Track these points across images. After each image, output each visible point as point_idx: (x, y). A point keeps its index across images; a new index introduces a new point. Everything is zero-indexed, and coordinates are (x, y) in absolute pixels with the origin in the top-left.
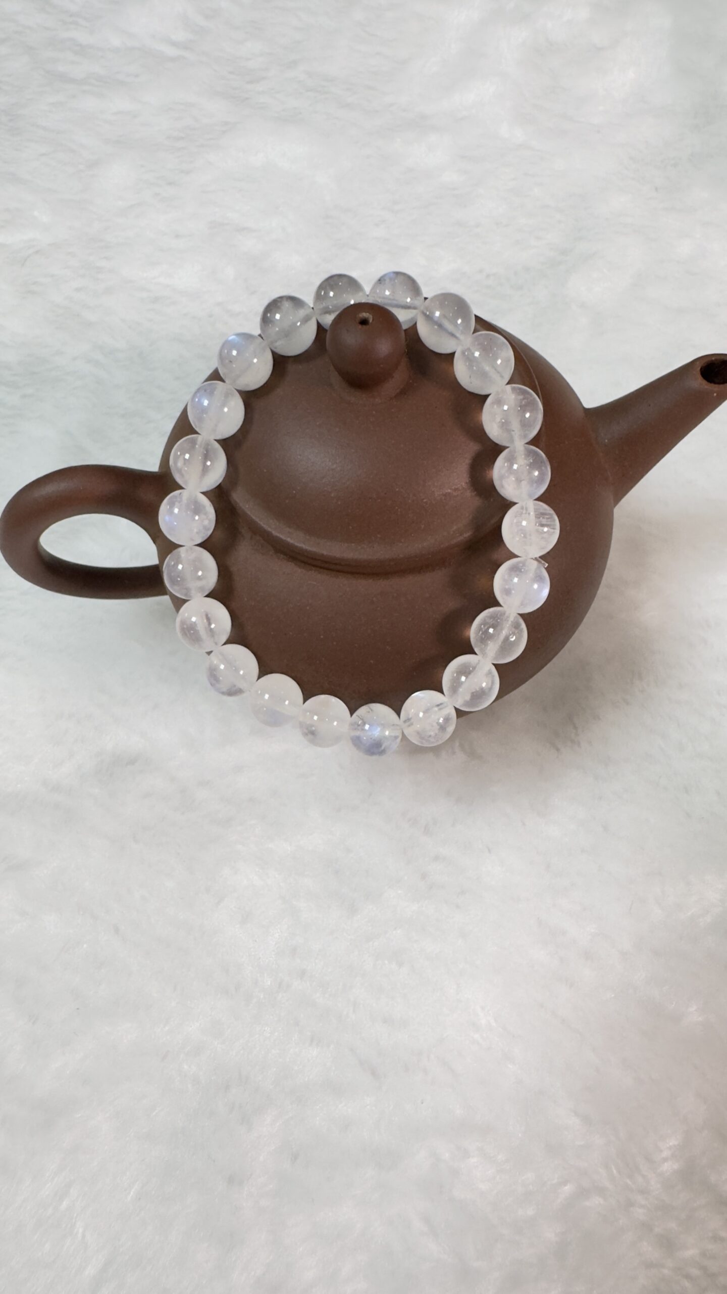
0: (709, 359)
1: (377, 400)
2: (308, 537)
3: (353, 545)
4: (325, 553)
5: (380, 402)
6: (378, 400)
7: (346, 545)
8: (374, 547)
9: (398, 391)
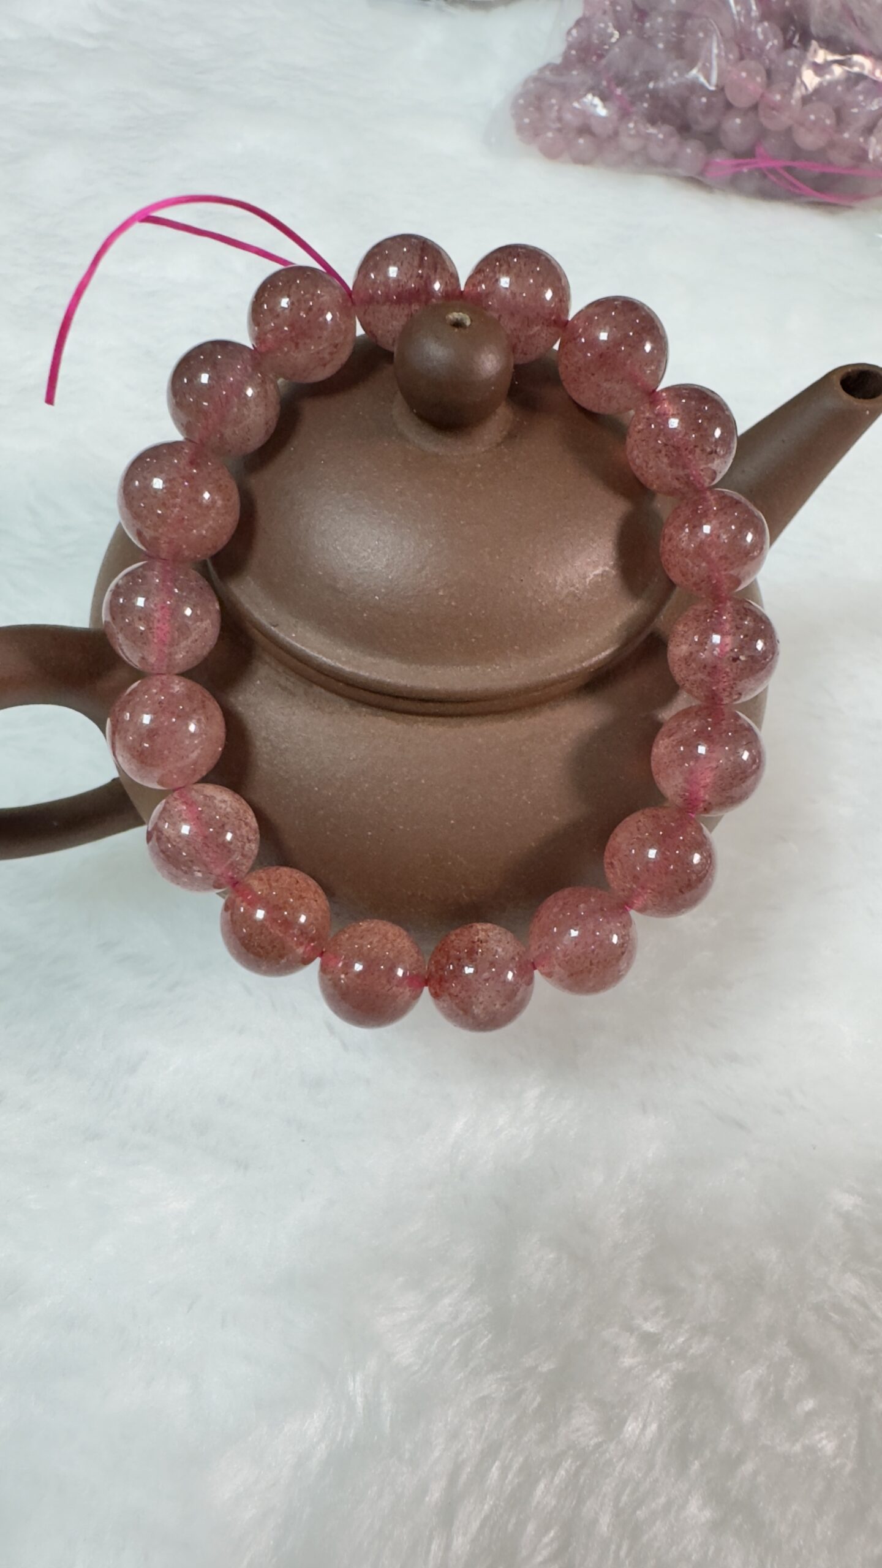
0: (845, 371)
2: (404, 666)
3: (478, 667)
4: (437, 687)
6: (480, 449)
7: (467, 669)
8: (510, 667)
9: (505, 433)
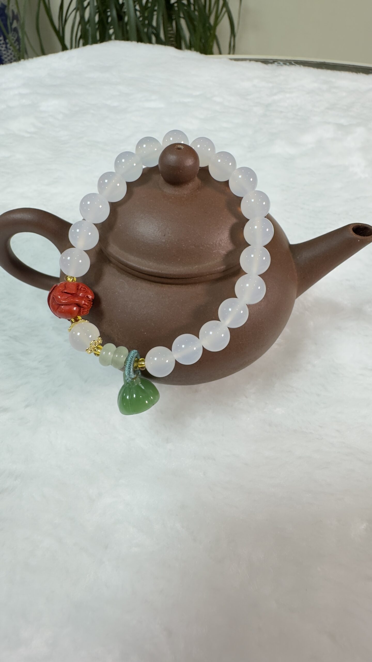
0: (359, 225)
1: (176, 193)
5: (178, 194)
